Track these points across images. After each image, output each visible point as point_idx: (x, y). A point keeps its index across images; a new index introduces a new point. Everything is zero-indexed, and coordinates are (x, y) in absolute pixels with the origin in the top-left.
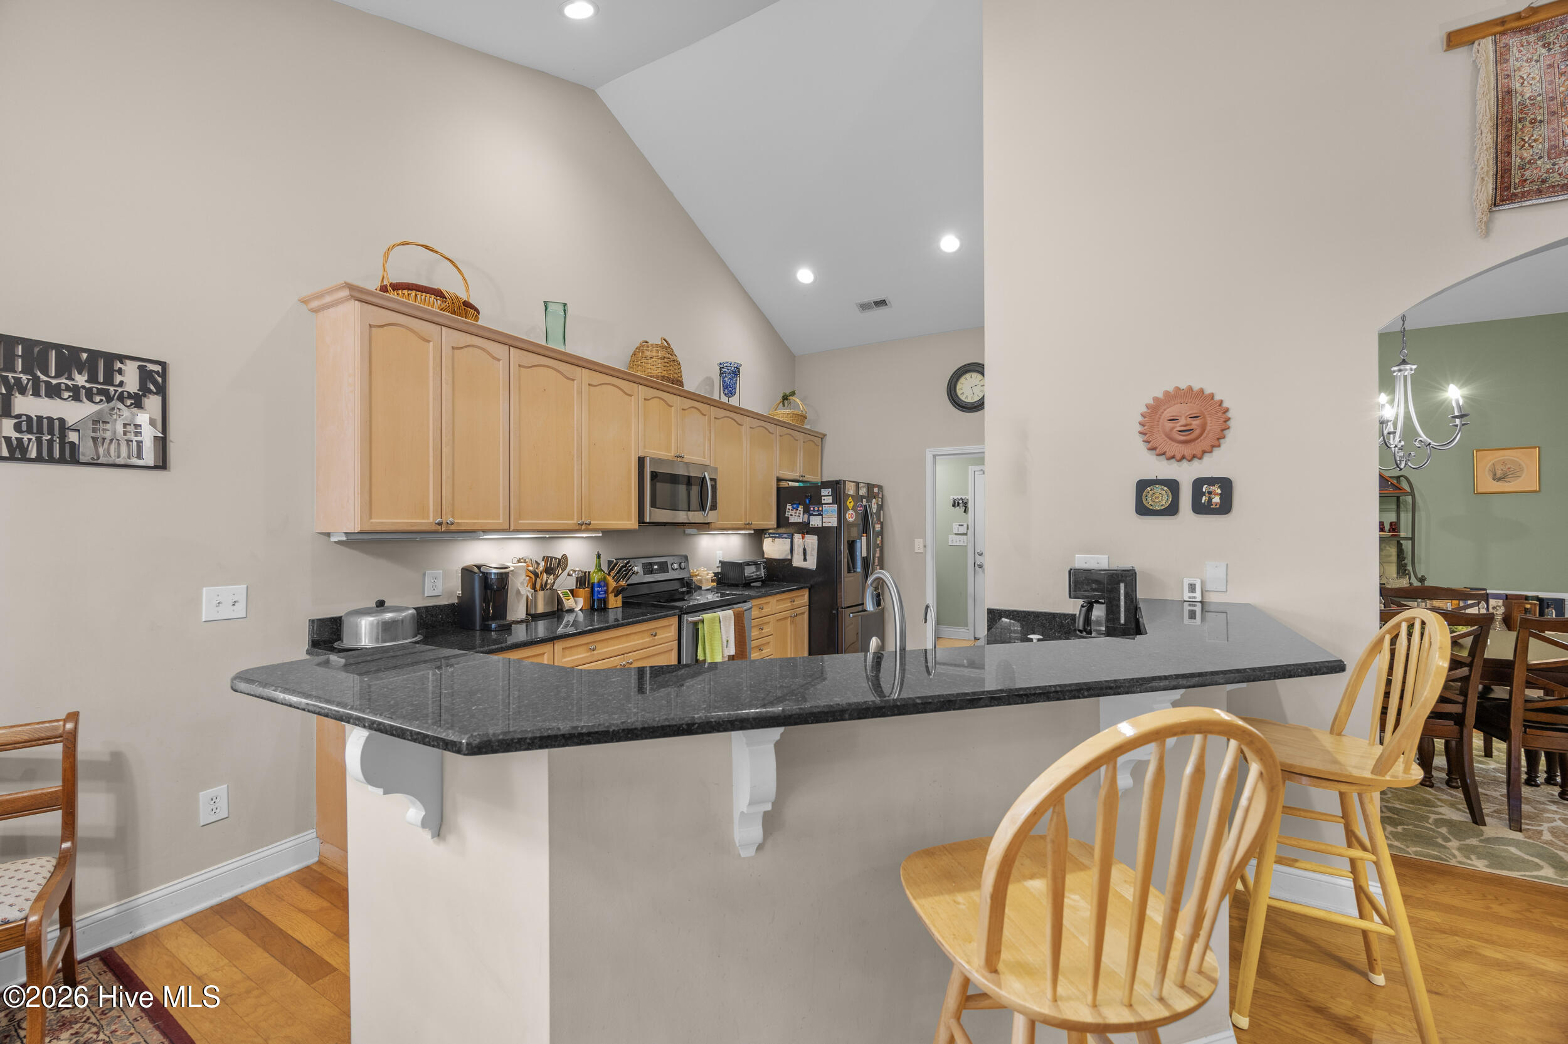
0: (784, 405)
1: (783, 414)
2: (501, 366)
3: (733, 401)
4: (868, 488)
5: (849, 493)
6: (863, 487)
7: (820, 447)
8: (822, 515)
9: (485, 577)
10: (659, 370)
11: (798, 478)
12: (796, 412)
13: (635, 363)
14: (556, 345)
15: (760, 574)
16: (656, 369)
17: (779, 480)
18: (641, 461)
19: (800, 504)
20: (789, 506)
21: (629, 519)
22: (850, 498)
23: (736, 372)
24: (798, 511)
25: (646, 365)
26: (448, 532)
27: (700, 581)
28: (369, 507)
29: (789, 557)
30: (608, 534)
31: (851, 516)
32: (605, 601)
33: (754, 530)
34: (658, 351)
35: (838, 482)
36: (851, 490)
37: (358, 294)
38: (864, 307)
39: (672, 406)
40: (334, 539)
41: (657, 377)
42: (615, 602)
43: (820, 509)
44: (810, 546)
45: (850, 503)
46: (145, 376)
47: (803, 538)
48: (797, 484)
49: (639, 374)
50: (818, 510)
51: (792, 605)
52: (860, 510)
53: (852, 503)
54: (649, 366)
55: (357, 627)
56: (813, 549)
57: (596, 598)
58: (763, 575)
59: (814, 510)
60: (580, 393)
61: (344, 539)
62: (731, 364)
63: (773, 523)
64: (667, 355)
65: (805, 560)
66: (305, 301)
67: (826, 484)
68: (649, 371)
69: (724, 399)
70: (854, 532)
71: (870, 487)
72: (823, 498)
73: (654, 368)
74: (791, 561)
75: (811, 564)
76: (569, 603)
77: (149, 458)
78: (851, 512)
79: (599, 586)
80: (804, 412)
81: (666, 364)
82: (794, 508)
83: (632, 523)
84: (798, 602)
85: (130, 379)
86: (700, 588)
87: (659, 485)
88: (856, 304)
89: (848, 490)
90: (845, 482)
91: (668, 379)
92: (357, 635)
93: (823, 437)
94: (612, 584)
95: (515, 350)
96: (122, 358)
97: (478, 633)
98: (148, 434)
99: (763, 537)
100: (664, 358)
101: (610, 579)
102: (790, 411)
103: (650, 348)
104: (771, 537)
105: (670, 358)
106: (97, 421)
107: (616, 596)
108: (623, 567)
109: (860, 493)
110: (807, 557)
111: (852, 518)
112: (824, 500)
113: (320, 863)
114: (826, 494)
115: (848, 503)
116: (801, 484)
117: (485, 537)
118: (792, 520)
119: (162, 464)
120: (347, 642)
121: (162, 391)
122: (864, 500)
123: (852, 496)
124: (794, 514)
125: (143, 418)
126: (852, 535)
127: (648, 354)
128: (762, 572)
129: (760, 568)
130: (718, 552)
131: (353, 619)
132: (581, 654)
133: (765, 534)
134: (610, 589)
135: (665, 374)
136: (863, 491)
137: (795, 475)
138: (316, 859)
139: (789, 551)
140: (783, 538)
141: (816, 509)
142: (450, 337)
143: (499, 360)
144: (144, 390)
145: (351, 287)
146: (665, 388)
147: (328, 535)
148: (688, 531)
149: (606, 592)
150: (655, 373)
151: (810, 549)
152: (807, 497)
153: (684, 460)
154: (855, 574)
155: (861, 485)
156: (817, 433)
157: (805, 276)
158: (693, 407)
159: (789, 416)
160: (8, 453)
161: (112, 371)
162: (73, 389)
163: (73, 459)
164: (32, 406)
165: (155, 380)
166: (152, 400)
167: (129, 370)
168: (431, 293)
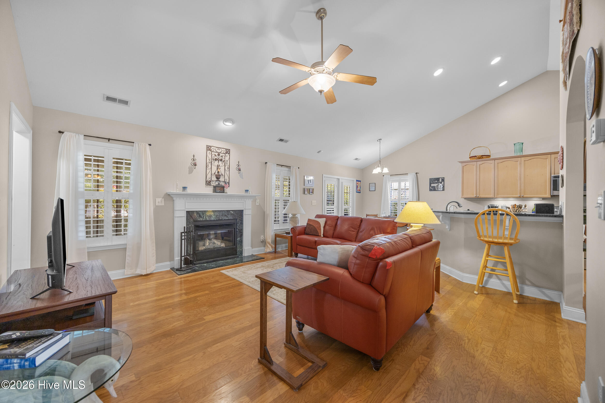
28: (463, 194)
60: (520, 164)
85: (441, 180)
95: (497, 160)
96: (440, 178)
98: (442, 186)
106: (437, 186)
119: (443, 190)
121: (444, 181)
142: (479, 163)
144: (442, 181)
160: (431, 190)
161: (439, 180)
162: (436, 183)
163: (435, 190)
164: (432, 185)
165: (443, 180)
166: (443, 182)
167: (441, 179)
168: (476, 156)
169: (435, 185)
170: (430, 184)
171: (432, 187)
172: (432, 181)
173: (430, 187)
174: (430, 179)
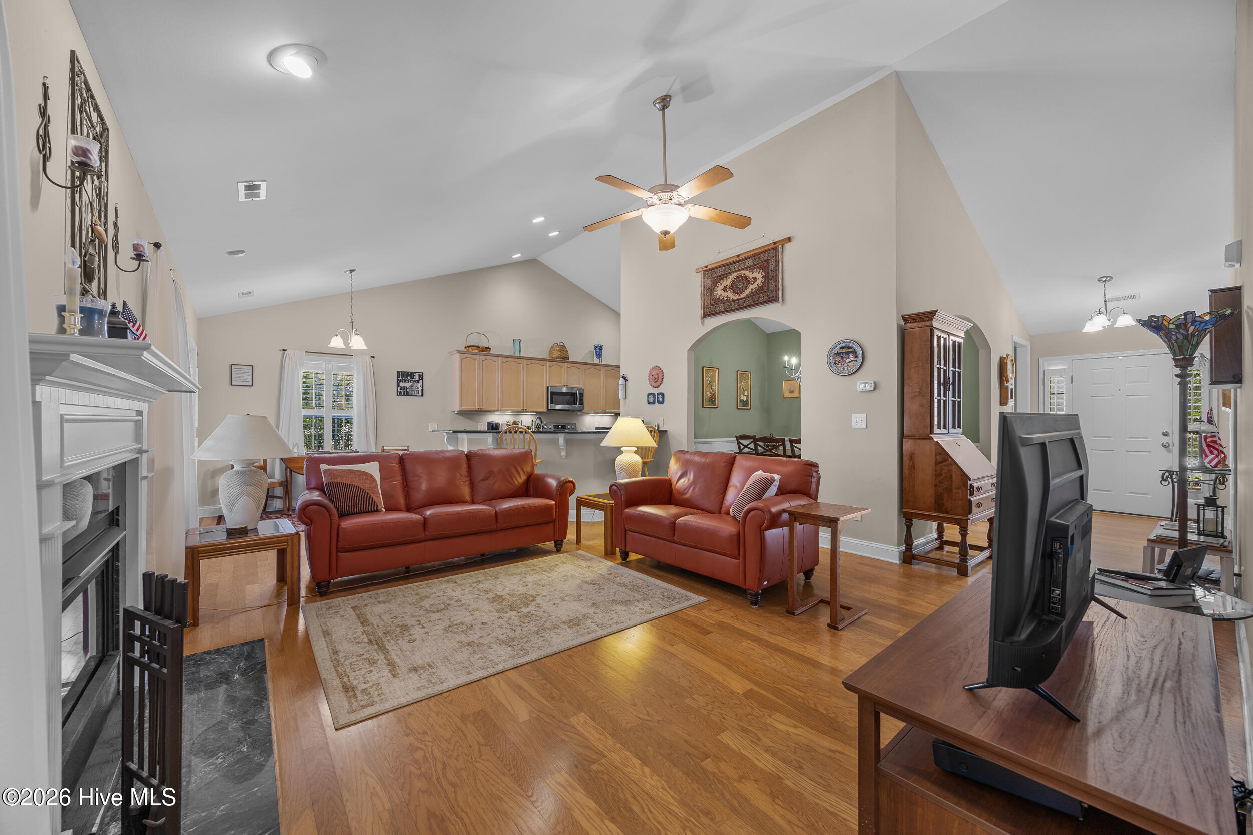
2: (496, 364)
10: (559, 355)
13: (549, 354)
14: (517, 354)
16: (556, 354)
18: (548, 388)
21: (543, 408)
23: (601, 348)
25: (553, 354)
26: (481, 411)
28: (461, 404)
30: (538, 413)
34: (559, 348)
37: (459, 352)
39: (563, 367)
40: (455, 413)
41: (559, 358)
46: (419, 376)
49: (550, 358)
60: (523, 368)
77: (420, 394)
81: (562, 352)
83: (545, 410)
85: (417, 378)
87: (554, 396)
91: (563, 358)
96: (415, 373)
98: (420, 389)
100: (561, 350)
105: (563, 349)
106: (412, 386)
119: (422, 396)
121: (422, 379)
125: (419, 385)
127: (555, 350)
135: (562, 356)
142: (482, 358)
143: (496, 362)
144: (419, 379)
145: (457, 351)
146: (561, 362)
147: (453, 412)
153: (565, 387)
158: (573, 366)
160: (399, 394)
161: (414, 376)
162: (409, 381)
163: (408, 395)
164: (402, 385)
165: (421, 377)
166: (420, 382)
167: (417, 375)
168: (478, 347)
169: (408, 385)
170: (399, 382)
171: (402, 388)
172: (403, 376)
173: (399, 388)
174: (398, 372)
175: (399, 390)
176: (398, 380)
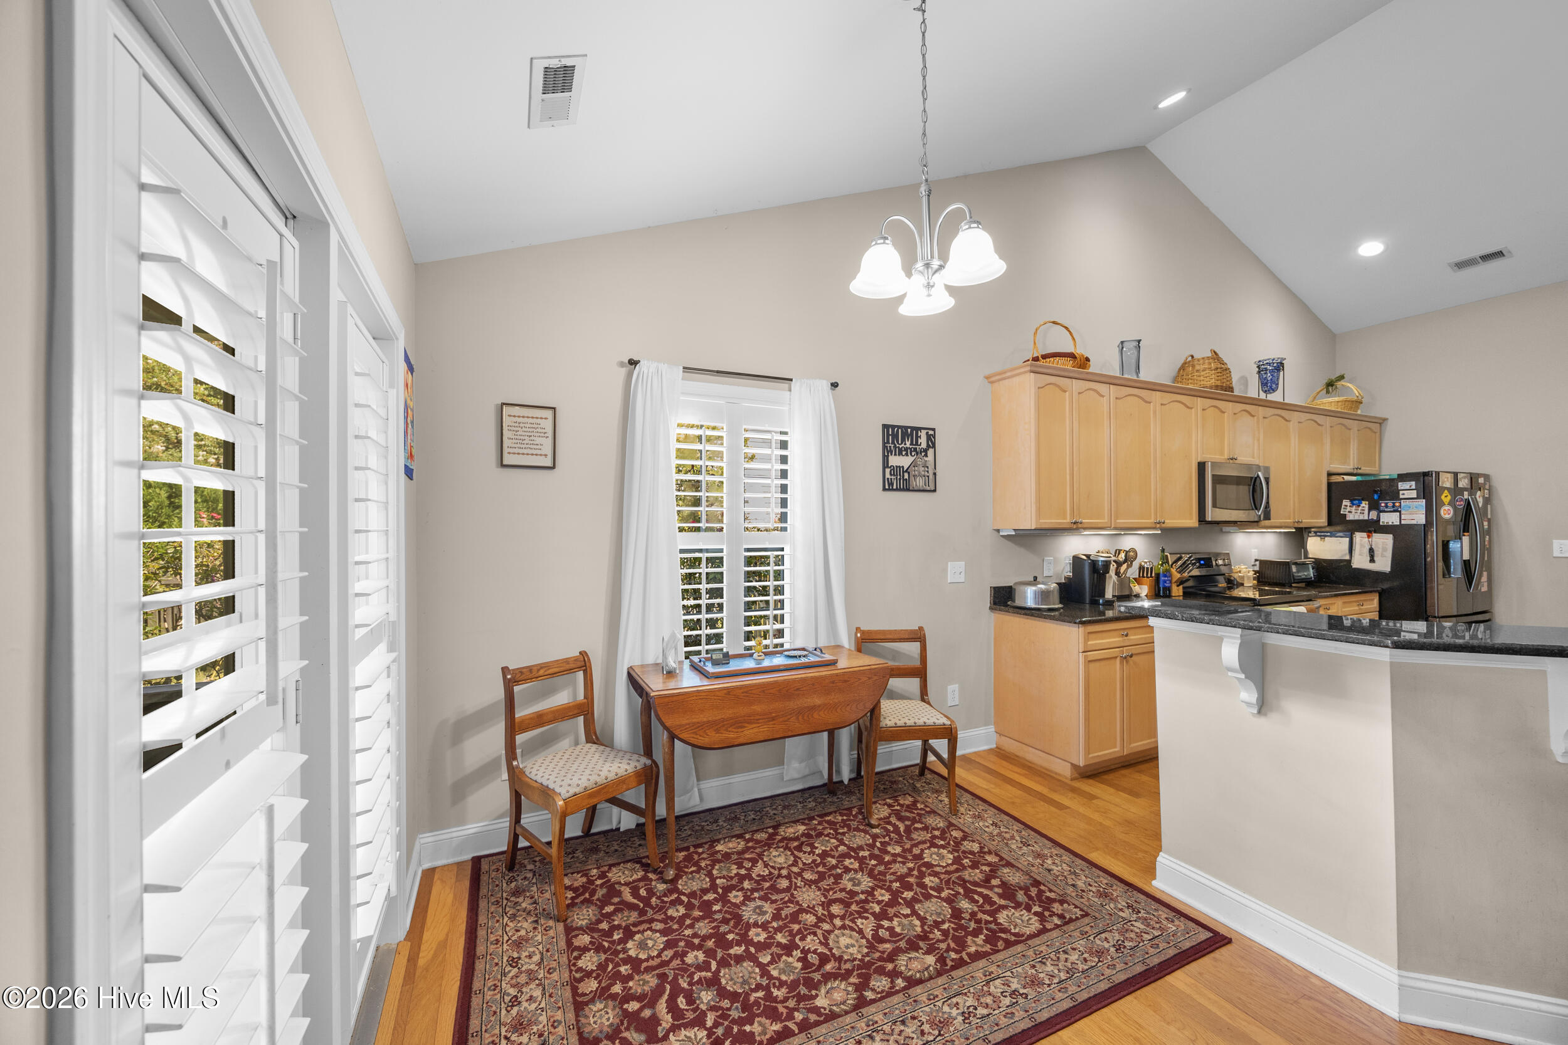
0: (1328, 392)
1: (1330, 402)
2: (1104, 400)
3: (1275, 397)
4: (1471, 478)
5: (1444, 486)
6: (1465, 478)
7: (1378, 434)
8: (1400, 512)
9: (1094, 564)
10: (1213, 381)
11: (1352, 471)
12: (1350, 398)
13: (1184, 377)
15: (1309, 575)
17: (1330, 474)
18: (1201, 466)
19: (1363, 500)
20: (1346, 502)
21: (1191, 519)
22: (1446, 491)
23: (1279, 367)
24: (1360, 508)
25: (1198, 378)
27: (1243, 577)
28: (1039, 512)
29: (1347, 557)
30: (1169, 532)
31: (1447, 513)
32: (1169, 589)
33: (1295, 528)
34: (1210, 364)
35: (1426, 474)
36: (1446, 482)
38: (1461, 265)
39: (1224, 412)
40: (1001, 534)
41: (1211, 388)
42: (1177, 591)
43: (1397, 504)
44: (1380, 546)
45: (1446, 497)
46: (929, 437)
47: (1369, 537)
48: (1354, 478)
49: (1190, 386)
50: (1394, 506)
51: (1360, 609)
52: (1461, 505)
53: (1449, 497)
54: (1202, 378)
55: (1025, 592)
56: (1385, 550)
57: (1161, 586)
58: (1312, 575)
59: (1386, 506)
60: (1155, 412)
61: (1014, 533)
62: (1273, 360)
63: (1323, 520)
64: (1219, 366)
65: (1372, 560)
66: (987, 378)
67: (1403, 477)
68: (1202, 383)
69: (1263, 396)
70: (1451, 531)
71: (1473, 477)
72: (1401, 492)
73: (1208, 379)
74: (1349, 561)
75: (1384, 564)
76: (1136, 588)
77: (931, 488)
78: (1447, 508)
79: (1165, 576)
80: (1360, 398)
81: (1219, 374)
82: (1353, 504)
83: (1192, 522)
84: (1366, 606)
85: (923, 442)
86: (1242, 584)
87: (1219, 487)
88: (1449, 265)
89: (1443, 483)
90: (1438, 474)
91: (1222, 388)
92: (1025, 598)
93: (1382, 422)
94: (1176, 576)
95: (1115, 386)
96: (921, 429)
97: (1088, 606)
98: (931, 473)
99: (1305, 536)
100: (1217, 369)
101: (1173, 571)
102: (1341, 398)
103: (1201, 362)
104: (1319, 536)
105: (1222, 368)
106: (914, 464)
107: (1178, 586)
108: (1187, 560)
109: (1461, 485)
110: (1375, 559)
111: (1449, 514)
112: (1403, 494)
113: (997, 747)
114: (1408, 490)
115: (1443, 497)
116: (1359, 478)
117: (1085, 533)
118: (1350, 517)
119: (936, 491)
120: (1018, 602)
121: (934, 446)
122: (1466, 493)
123: (1448, 489)
124: (1353, 511)
125: (927, 463)
126: (1448, 534)
127: (1197, 367)
128: (1311, 573)
129: (1309, 568)
130: (1253, 550)
131: (1023, 588)
132: (1114, 638)
133: (1310, 532)
134: (1174, 580)
135: (1219, 383)
136: (1463, 483)
137: (1348, 468)
138: (995, 746)
139: (1347, 551)
140: (1337, 537)
141: (1390, 504)
142: (1077, 385)
143: (1103, 396)
144: (928, 446)
146: (1220, 397)
147: (998, 531)
148: (1226, 529)
149: (1171, 582)
150: (1208, 384)
151: (1380, 550)
152: (1376, 492)
153: (1236, 462)
154: (1450, 579)
155: (1459, 476)
156: (1375, 418)
157: (1371, 249)
158: (1244, 410)
159: (1340, 404)
160: (888, 487)
161: (918, 437)
162: (907, 451)
163: (907, 488)
164: (894, 460)
165: (932, 441)
166: (930, 452)
167: (923, 437)
169: (905, 462)
170: (886, 453)
171: (897, 471)
172: (894, 436)
173: (888, 471)
174: (885, 427)
175: (888, 476)
176: (884, 447)
